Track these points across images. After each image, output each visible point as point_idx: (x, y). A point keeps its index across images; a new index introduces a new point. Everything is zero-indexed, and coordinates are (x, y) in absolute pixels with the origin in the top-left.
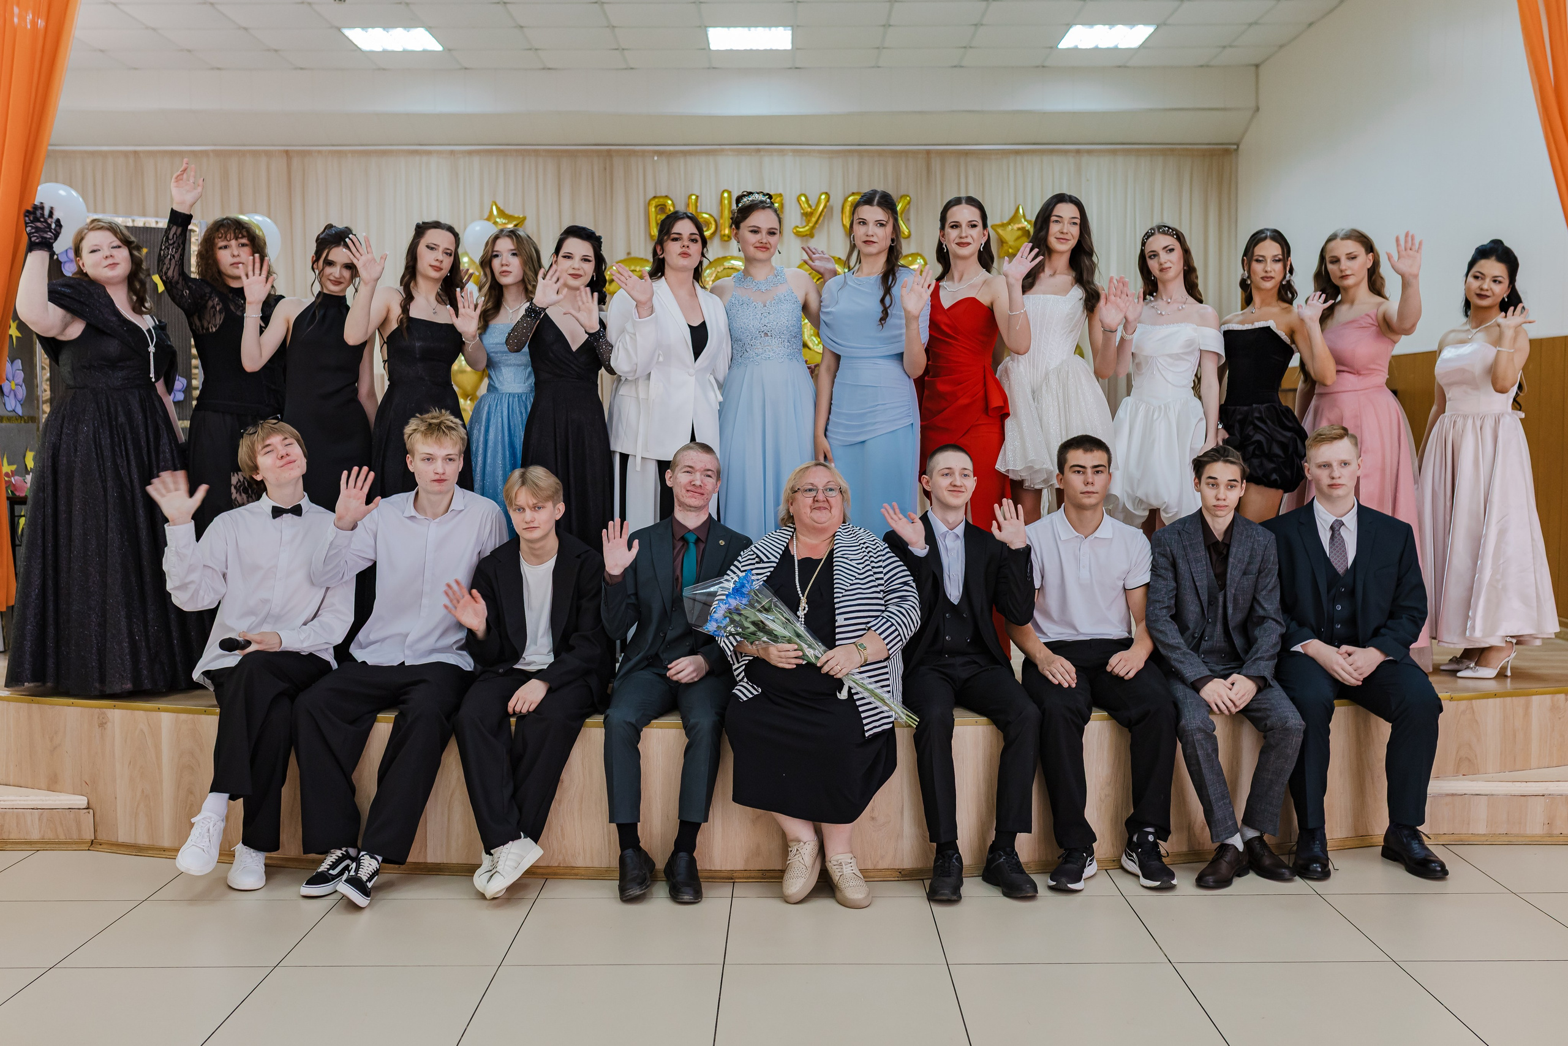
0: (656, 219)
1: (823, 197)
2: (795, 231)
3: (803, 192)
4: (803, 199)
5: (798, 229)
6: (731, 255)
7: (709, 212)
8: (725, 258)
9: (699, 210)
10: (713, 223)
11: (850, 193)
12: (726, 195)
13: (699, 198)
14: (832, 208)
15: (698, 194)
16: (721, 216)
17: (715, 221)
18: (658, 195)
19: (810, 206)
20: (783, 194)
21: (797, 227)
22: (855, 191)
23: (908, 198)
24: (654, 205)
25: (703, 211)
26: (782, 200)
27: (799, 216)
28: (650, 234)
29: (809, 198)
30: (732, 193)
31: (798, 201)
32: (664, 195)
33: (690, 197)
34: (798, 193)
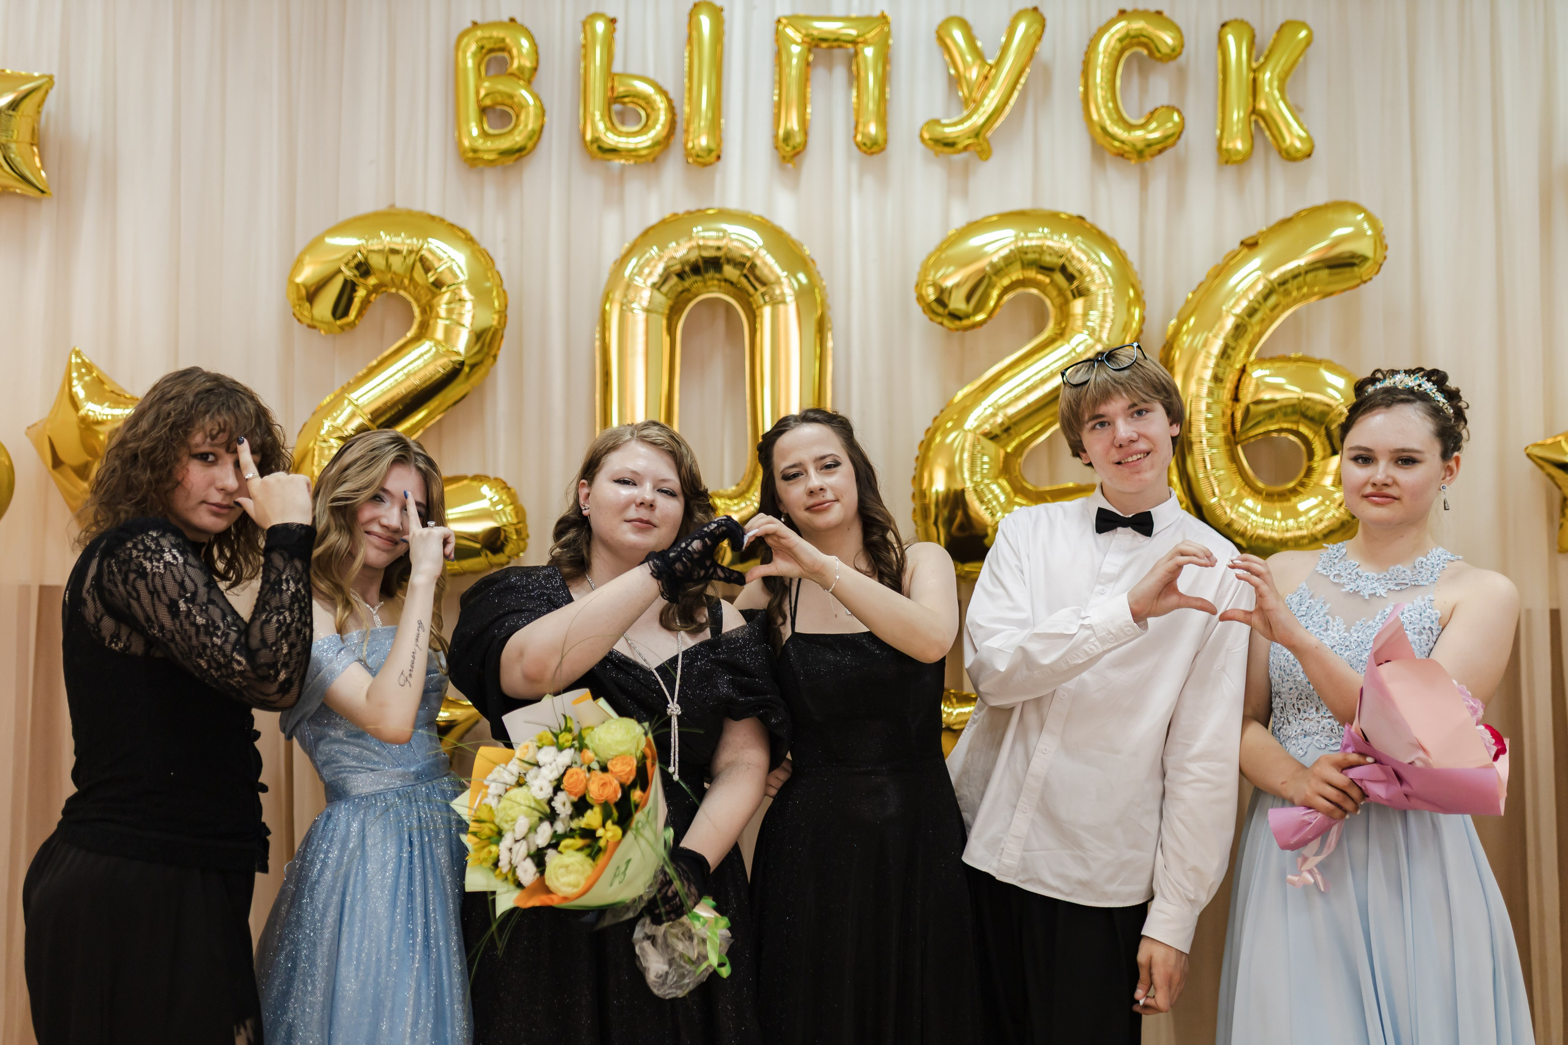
0: (477, 93)
1: (1022, 27)
2: (926, 136)
3: (955, 12)
4: (958, 34)
5: (939, 129)
6: (717, 204)
7: (651, 75)
8: (697, 216)
9: (617, 68)
10: (661, 104)
11: (1114, 13)
12: (705, 22)
13: (619, 26)
14: (1046, 73)
15: (611, 15)
16: (691, 92)
17: (670, 101)
18: (492, 17)
19: (979, 55)
20: (890, 18)
21: (937, 122)
22: (1129, 8)
23: (1303, 34)
24: (473, 47)
25: (633, 69)
26: (887, 35)
27: (940, 85)
28: (459, 143)
29: (976, 32)
30: (725, 14)
31: (941, 40)
32: (505, 18)
33: (587, 24)
34: (939, 18)
